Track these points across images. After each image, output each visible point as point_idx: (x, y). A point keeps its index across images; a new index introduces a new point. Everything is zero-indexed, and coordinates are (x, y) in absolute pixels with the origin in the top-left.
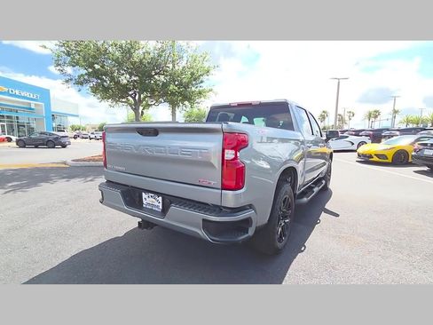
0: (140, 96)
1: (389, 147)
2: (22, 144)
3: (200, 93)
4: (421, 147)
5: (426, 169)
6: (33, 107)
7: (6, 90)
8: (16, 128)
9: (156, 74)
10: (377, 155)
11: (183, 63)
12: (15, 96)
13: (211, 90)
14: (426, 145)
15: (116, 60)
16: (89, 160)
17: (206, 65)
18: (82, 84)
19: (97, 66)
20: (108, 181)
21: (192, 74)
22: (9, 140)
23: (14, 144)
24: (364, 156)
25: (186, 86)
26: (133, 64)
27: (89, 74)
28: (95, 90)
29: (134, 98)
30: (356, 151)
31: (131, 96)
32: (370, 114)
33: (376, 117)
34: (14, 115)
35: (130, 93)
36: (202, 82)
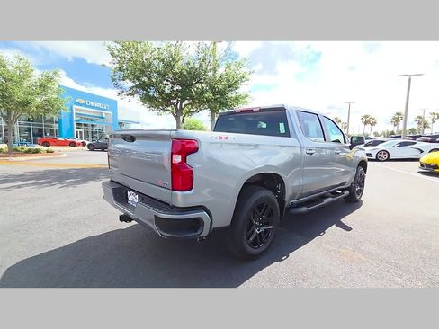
0: (181, 104)
2: (92, 148)
3: (237, 99)
6: (104, 116)
7: (84, 102)
8: (90, 134)
9: (197, 83)
11: (221, 71)
12: (90, 107)
13: (246, 96)
15: (159, 73)
19: (145, 79)
20: (112, 181)
21: (228, 81)
22: (84, 144)
23: (86, 147)
25: (222, 93)
26: (175, 74)
27: (136, 86)
29: (176, 106)
30: (417, 160)
31: (174, 104)
34: (89, 123)
35: (173, 101)
36: (237, 88)
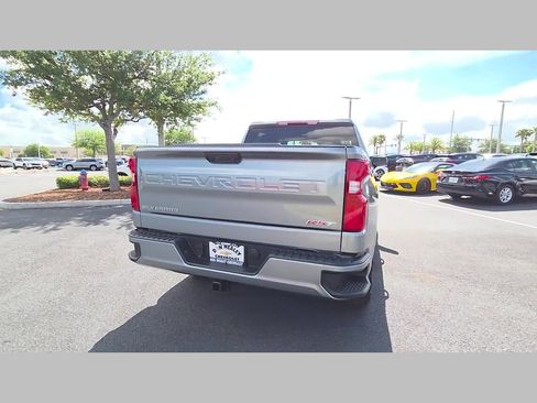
0: (111, 107)
1: (412, 175)
4: (445, 175)
5: (449, 197)
9: (135, 77)
10: (402, 184)
13: (214, 104)
14: (450, 172)
16: (35, 200)
17: (209, 70)
18: (16, 84)
24: (388, 185)
28: (37, 95)
29: (103, 110)
31: (97, 106)
32: (375, 139)
33: (381, 142)
35: (95, 102)
36: (203, 92)
